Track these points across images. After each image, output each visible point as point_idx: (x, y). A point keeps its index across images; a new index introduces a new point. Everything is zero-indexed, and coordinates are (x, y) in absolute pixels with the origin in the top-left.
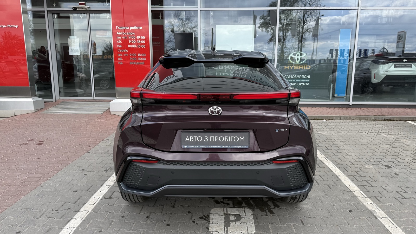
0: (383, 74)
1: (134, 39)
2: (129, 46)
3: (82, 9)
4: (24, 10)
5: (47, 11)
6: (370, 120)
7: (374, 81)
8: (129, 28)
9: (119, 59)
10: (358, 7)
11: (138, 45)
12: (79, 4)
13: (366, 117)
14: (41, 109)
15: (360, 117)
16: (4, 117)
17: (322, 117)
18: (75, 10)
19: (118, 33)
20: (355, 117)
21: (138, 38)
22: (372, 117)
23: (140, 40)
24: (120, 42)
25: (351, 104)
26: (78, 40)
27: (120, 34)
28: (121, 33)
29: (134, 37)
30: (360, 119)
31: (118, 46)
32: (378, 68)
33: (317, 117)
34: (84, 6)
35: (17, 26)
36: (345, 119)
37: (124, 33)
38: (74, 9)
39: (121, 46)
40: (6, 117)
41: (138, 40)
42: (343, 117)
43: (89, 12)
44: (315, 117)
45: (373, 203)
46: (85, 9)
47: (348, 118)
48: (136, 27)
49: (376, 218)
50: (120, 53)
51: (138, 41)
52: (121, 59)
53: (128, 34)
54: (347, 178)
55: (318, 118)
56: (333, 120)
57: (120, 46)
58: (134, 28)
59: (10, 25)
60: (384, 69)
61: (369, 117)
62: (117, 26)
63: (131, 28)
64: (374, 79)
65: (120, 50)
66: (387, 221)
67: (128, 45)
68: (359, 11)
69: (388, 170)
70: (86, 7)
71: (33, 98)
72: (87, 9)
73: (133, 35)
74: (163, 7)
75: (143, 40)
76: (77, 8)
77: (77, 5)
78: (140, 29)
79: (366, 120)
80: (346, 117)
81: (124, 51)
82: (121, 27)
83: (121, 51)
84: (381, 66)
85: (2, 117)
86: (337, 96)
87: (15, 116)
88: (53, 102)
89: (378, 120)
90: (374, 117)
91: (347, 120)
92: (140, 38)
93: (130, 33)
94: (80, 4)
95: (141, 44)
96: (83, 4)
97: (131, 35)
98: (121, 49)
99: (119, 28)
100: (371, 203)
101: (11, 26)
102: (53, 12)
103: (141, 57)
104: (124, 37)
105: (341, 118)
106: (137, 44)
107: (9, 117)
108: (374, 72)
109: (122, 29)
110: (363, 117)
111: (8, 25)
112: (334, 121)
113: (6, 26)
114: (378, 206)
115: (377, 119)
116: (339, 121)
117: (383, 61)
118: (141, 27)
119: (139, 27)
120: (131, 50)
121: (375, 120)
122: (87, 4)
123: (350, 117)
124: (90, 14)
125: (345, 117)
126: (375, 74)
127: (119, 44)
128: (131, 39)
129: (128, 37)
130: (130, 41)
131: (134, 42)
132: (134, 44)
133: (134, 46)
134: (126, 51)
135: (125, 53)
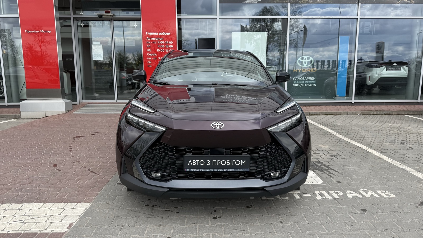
0: (377, 77)
1: (162, 44)
2: (158, 50)
3: (108, 16)
4: (57, 17)
5: (73, 18)
6: (373, 114)
7: (369, 83)
8: (158, 34)
9: (148, 62)
10: (358, 16)
11: (166, 50)
12: (104, 12)
13: (369, 112)
14: (70, 110)
15: (364, 112)
16: (35, 119)
17: (332, 112)
18: (100, 18)
19: (147, 38)
20: (360, 112)
22: (374, 112)
23: (169, 44)
24: (149, 46)
25: (353, 102)
26: (102, 45)
27: (149, 39)
28: (151, 39)
29: (163, 42)
30: (364, 114)
31: (147, 50)
32: (371, 71)
33: (327, 112)
34: (110, 14)
35: (50, 32)
36: (351, 114)
37: (153, 39)
38: (100, 16)
39: (150, 51)
40: (37, 118)
41: (166, 44)
42: (350, 112)
43: (112, 19)
44: (326, 113)
45: (401, 164)
46: (110, 16)
47: (354, 113)
48: (165, 33)
49: (408, 172)
50: (150, 57)
51: (166, 46)
52: (150, 62)
53: (157, 39)
54: (374, 151)
55: (328, 114)
56: (341, 115)
58: (163, 34)
59: (42, 31)
60: (377, 73)
61: (372, 112)
62: (147, 32)
63: (160, 34)
64: (369, 81)
65: (149, 54)
66: (417, 173)
68: (359, 20)
69: (402, 145)
70: (112, 14)
71: (63, 99)
72: (112, 17)
73: (162, 40)
74: (181, 16)
75: (171, 44)
76: (103, 16)
77: (102, 13)
78: (169, 34)
79: (369, 114)
80: (353, 112)
81: (154, 55)
82: (151, 33)
83: (150, 55)
84: (375, 69)
85: (33, 118)
86: (338, 96)
87: (46, 117)
88: (77, 104)
89: (380, 115)
90: (376, 112)
91: (354, 115)
92: (168, 43)
93: (159, 39)
94: (106, 12)
95: (169, 48)
96: (109, 12)
97: (160, 41)
99: (149, 33)
100: (400, 164)
101: (44, 32)
102: (77, 19)
104: (153, 42)
105: (348, 113)
106: (165, 48)
107: (40, 118)
108: (368, 75)
109: (152, 34)
110: (366, 112)
111: (41, 31)
112: (343, 116)
113: (39, 31)
114: (406, 166)
115: (379, 113)
116: (347, 116)
117: (376, 65)
118: (170, 33)
119: (167, 33)
120: (160, 54)
121: (377, 114)
122: (112, 12)
123: (356, 112)
124: (114, 21)
125: (351, 112)
126: (369, 77)
127: (148, 48)
128: (160, 44)
129: (157, 42)
130: (159, 46)
131: (162, 46)
132: (162, 48)
133: (162, 50)
134: (155, 55)
135: (154, 57)
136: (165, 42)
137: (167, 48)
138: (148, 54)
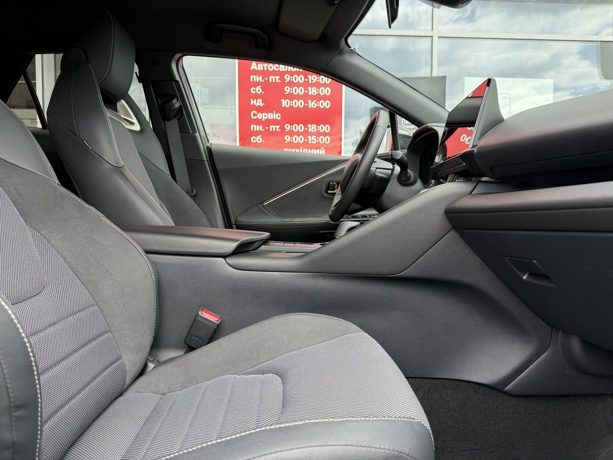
1: (298, 85)
2: (285, 103)
9: (254, 139)
11: (310, 101)
19: (254, 67)
21: (312, 81)
23: (318, 85)
24: (258, 90)
27: (260, 67)
28: (264, 67)
29: (300, 79)
31: (252, 102)
37: (271, 67)
39: (261, 104)
41: (312, 85)
50: (258, 122)
51: (310, 88)
52: (259, 139)
53: (282, 68)
57: (259, 103)
65: (257, 115)
67: (283, 100)
73: (298, 73)
75: (325, 85)
81: (271, 116)
83: (260, 116)
92: (316, 79)
93: (289, 67)
95: (318, 98)
97: (292, 73)
98: (260, 110)
103: (318, 134)
104: (272, 78)
106: (306, 97)
120: (291, 115)
127: (256, 96)
128: (291, 84)
129: (282, 79)
130: (287, 90)
131: (298, 91)
132: (298, 97)
133: (298, 104)
134: (276, 116)
135: (274, 122)
136: (308, 78)
137: (313, 98)
138: (254, 115)
